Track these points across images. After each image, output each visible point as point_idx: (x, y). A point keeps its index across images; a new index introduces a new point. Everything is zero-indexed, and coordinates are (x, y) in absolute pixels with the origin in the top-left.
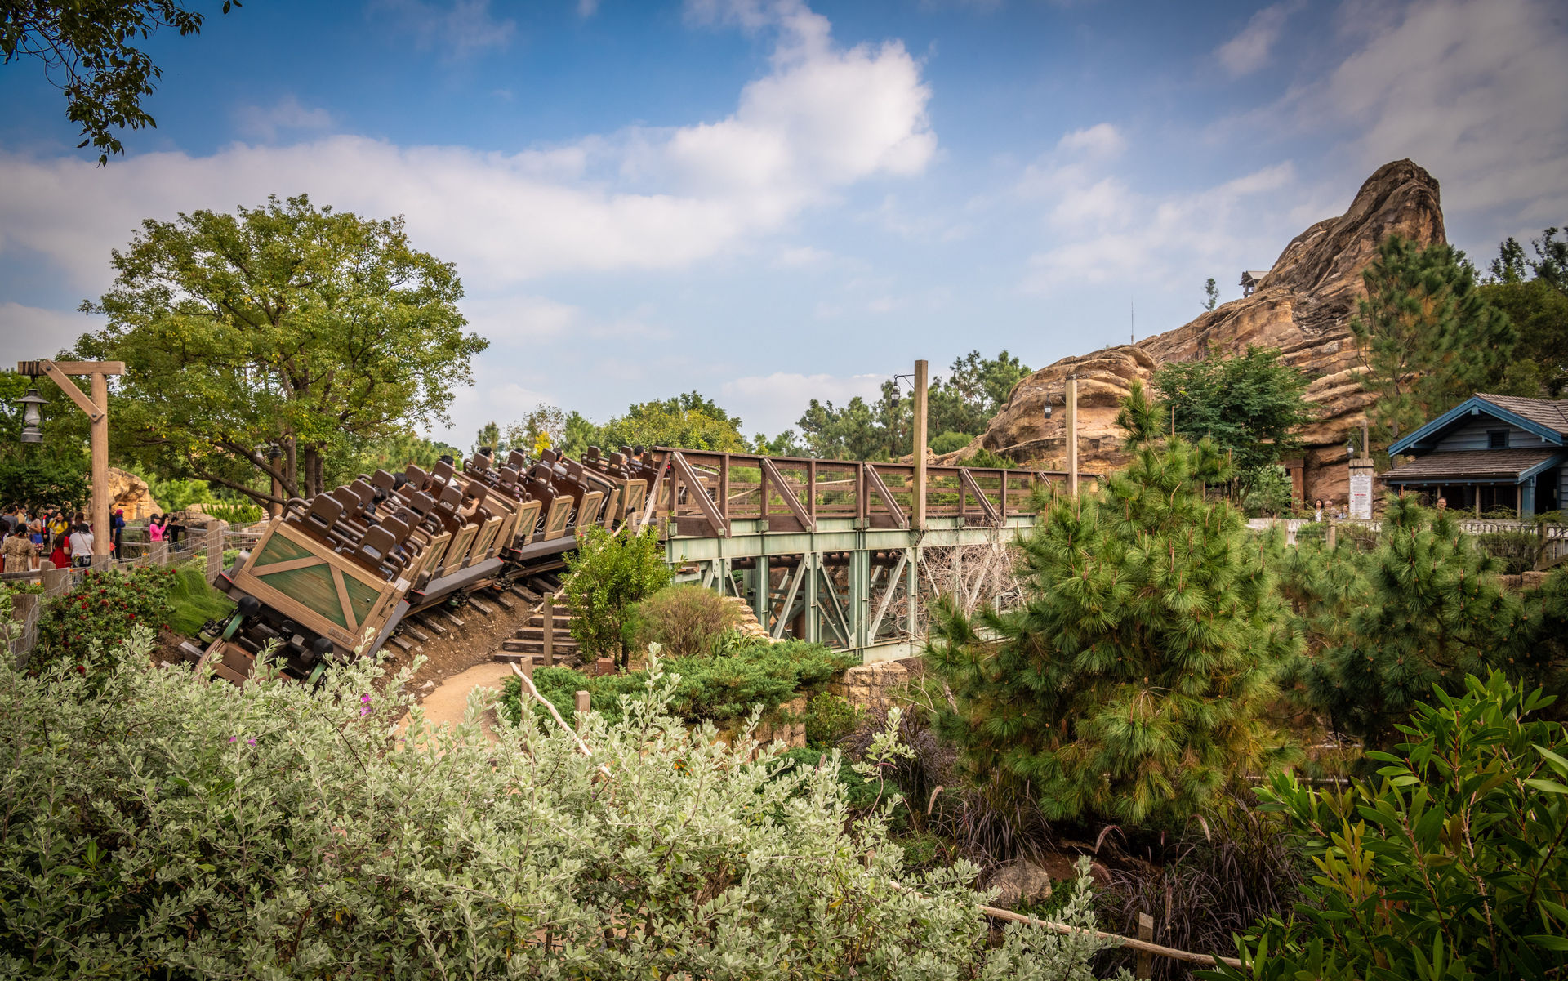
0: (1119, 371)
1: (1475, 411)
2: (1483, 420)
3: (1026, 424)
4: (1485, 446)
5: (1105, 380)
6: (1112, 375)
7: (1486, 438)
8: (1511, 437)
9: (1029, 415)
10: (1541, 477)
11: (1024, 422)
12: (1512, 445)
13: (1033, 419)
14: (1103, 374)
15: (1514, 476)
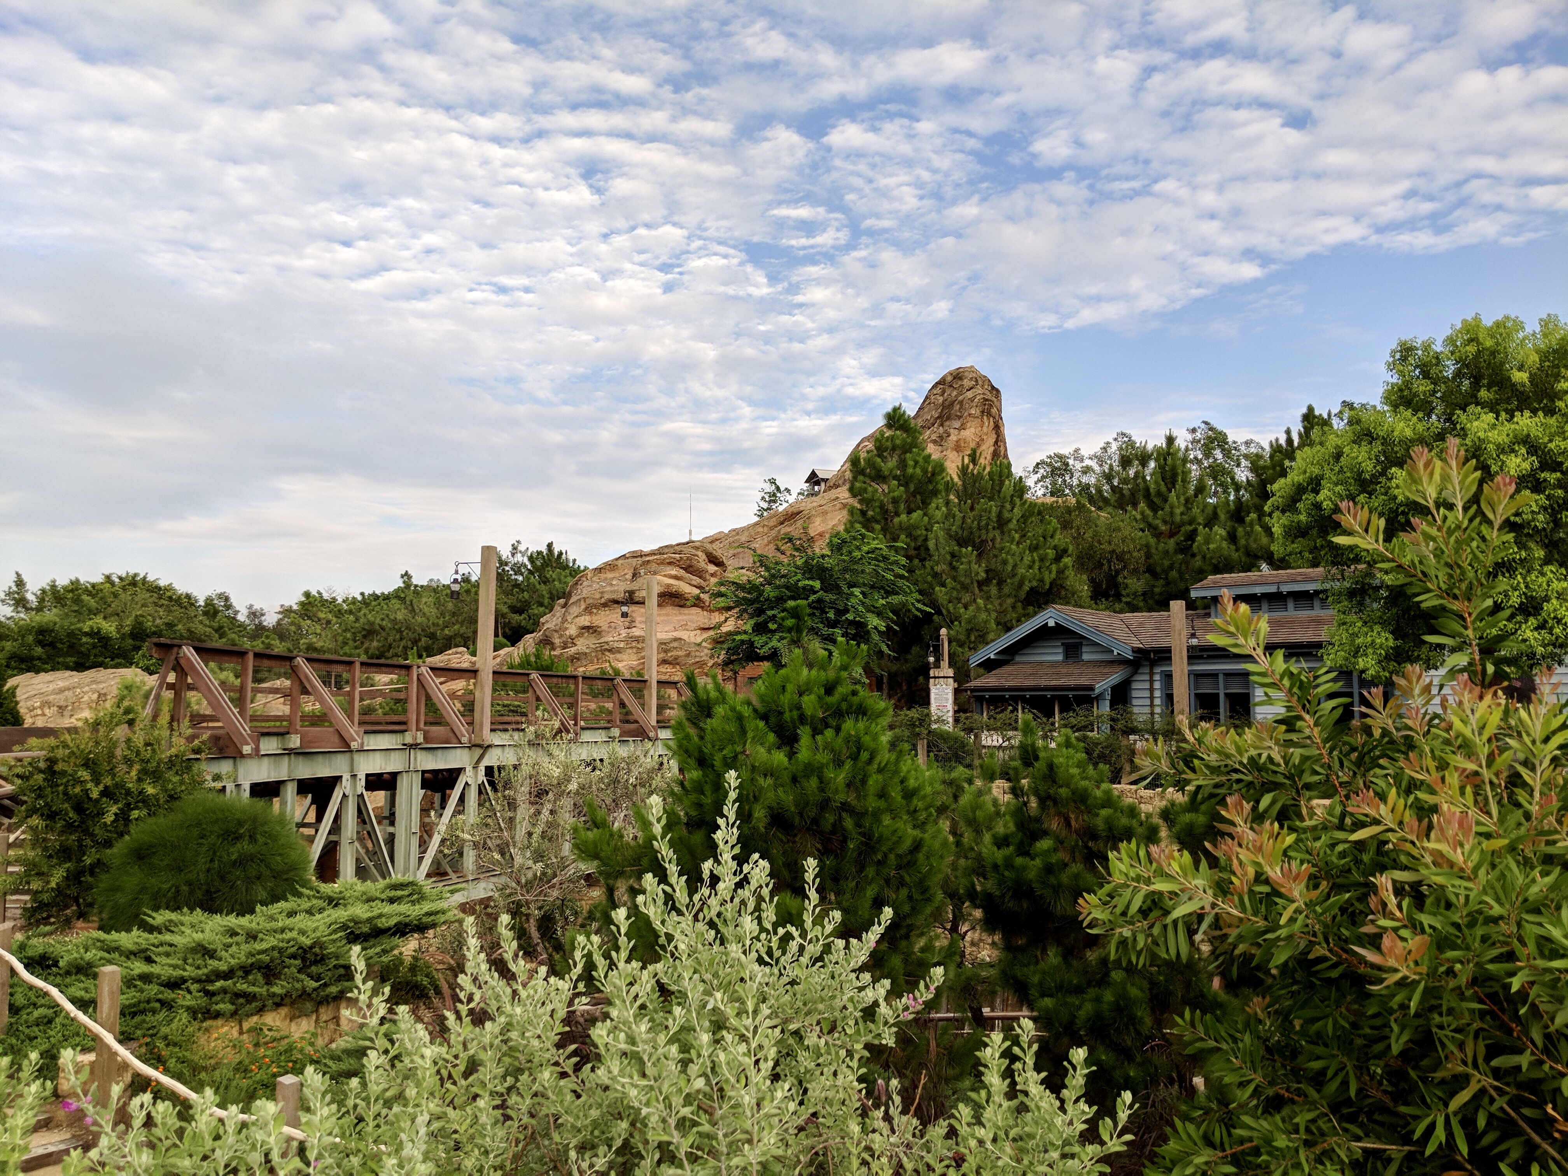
0: (689, 569)
1: (1051, 623)
2: (1059, 632)
3: (587, 624)
4: (1060, 658)
5: (676, 578)
6: (682, 572)
7: (1061, 650)
8: (1084, 649)
9: (591, 613)
10: (1114, 688)
11: (585, 621)
12: (1085, 657)
13: (594, 618)
14: (674, 571)
15: (1091, 688)
